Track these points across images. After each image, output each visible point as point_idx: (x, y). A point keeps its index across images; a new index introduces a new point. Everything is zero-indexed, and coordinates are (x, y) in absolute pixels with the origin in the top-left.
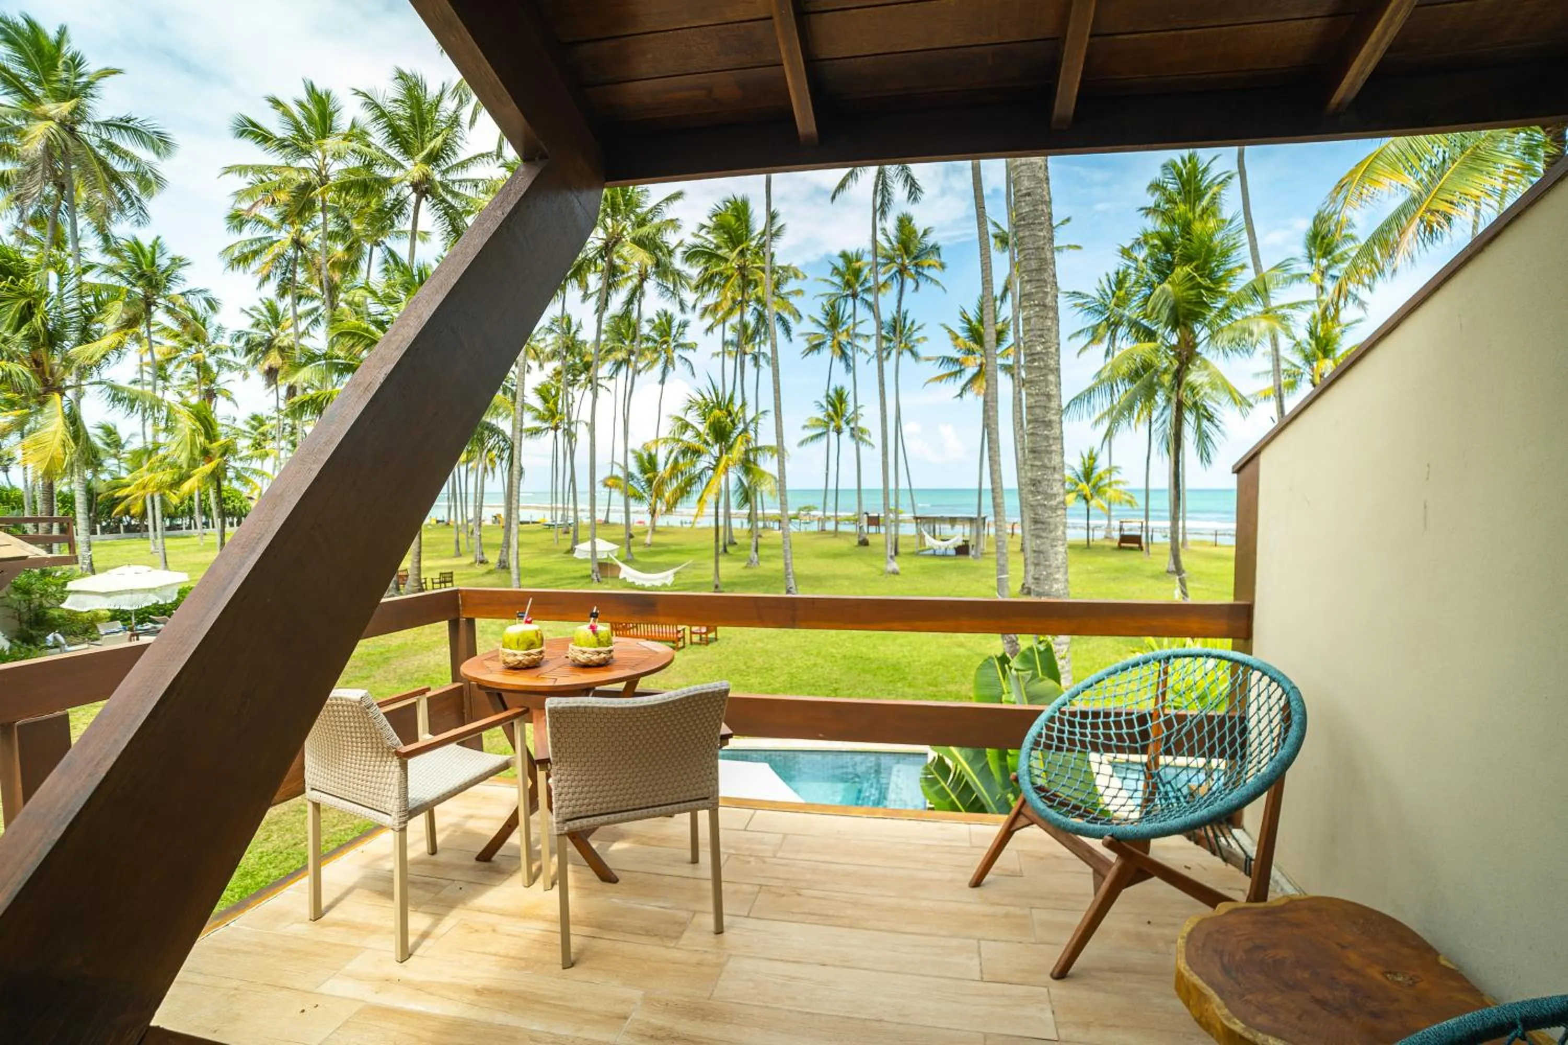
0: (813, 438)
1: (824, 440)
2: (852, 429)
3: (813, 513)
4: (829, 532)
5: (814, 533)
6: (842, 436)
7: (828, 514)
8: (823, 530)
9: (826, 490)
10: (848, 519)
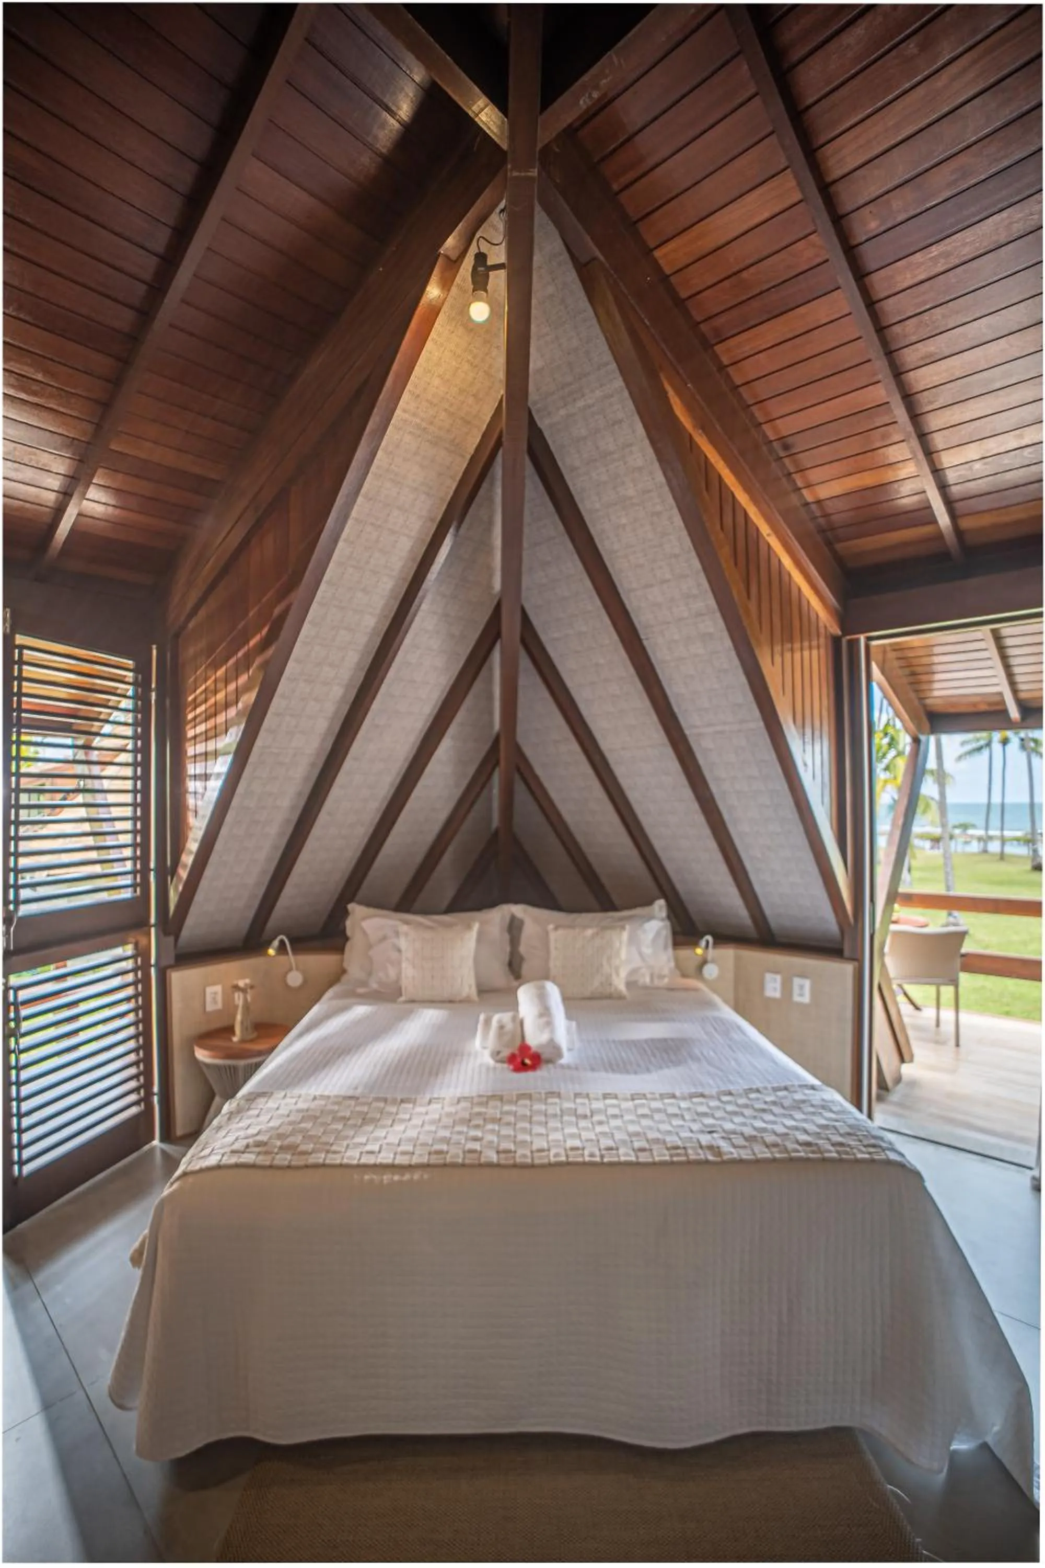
0: (970, 753)
1: (986, 752)
2: (1022, 740)
3: (971, 832)
4: (993, 855)
5: (974, 854)
6: (1009, 747)
7: (991, 833)
8: (985, 851)
9: (989, 805)
10: (1018, 840)
